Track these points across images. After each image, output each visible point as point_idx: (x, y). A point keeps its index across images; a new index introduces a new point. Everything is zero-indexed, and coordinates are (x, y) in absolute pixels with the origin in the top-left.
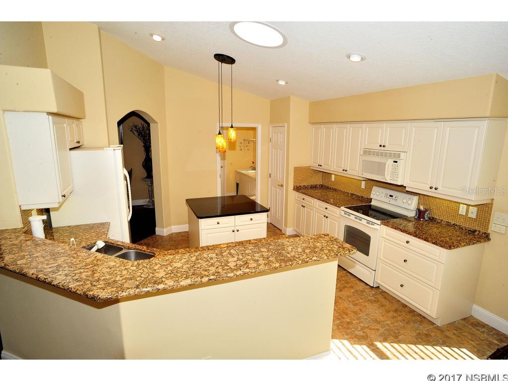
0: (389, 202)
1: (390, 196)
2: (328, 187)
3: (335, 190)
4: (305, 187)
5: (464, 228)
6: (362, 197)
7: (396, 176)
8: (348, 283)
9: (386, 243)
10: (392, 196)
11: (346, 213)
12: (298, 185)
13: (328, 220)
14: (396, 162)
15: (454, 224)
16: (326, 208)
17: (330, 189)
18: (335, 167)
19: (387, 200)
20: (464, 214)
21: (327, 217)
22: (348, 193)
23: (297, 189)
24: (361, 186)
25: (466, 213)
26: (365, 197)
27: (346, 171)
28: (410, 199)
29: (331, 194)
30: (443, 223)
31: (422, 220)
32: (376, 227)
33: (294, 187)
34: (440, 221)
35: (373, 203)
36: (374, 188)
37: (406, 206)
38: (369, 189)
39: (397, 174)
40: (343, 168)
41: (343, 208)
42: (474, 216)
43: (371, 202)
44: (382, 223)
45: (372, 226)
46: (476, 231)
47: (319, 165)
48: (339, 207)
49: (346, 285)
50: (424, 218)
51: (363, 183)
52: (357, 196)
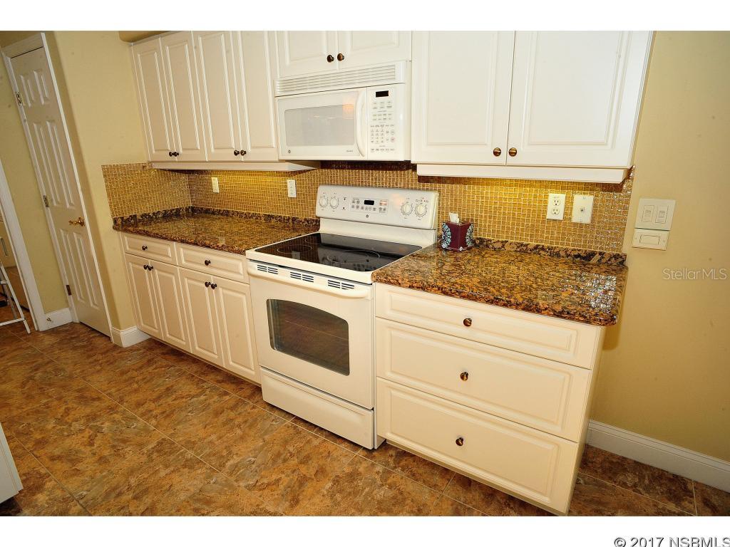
0: (366, 220)
1: (367, 202)
2: (207, 211)
3: (226, 214)
4: (149, 219)
5: (562, 253)
6: (294, 219)
7: (390, 136)
8: (305, 460)
9: (393, 332)
10: (371, 203)
11: (262, 265)
12: (127, 216)
13: (217, 293)
14: (385, 94)
15: (536, 247)
16: (207, 263)
17: (213, 213)
18: (213, 150)
19: (360, 214)
20: (560, 217)
21: (214, 287)
22: (258, 217)
23: (125, 224)
24: (287, 194)
25: (565, 214)
26: (301, 217)
27: (243, 153)
28: (421, 201)
29: (216, 225)
30: (507, 247)
31: (461, 249)
32: (359, 291)
33: (115, 221)
34: (499, 245)
35: (325, 229)
36: (322, 190)
37: (412, 221)
38: (308, 196)
39: (389, 129)
40: (234, 147)
41: (251, 253)
42: (586, 218)
43: (318, 227)
44: (377, 279)
45: (349, 292)
46: (593, 254)
47: (171, 154)
48: (242, 253)
49: (303, 470)
50: (464, 245)
51: (291, 184)
52: (280, 219)
